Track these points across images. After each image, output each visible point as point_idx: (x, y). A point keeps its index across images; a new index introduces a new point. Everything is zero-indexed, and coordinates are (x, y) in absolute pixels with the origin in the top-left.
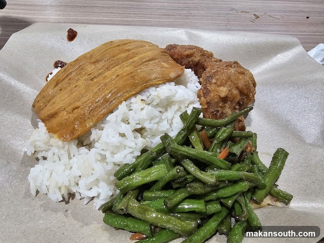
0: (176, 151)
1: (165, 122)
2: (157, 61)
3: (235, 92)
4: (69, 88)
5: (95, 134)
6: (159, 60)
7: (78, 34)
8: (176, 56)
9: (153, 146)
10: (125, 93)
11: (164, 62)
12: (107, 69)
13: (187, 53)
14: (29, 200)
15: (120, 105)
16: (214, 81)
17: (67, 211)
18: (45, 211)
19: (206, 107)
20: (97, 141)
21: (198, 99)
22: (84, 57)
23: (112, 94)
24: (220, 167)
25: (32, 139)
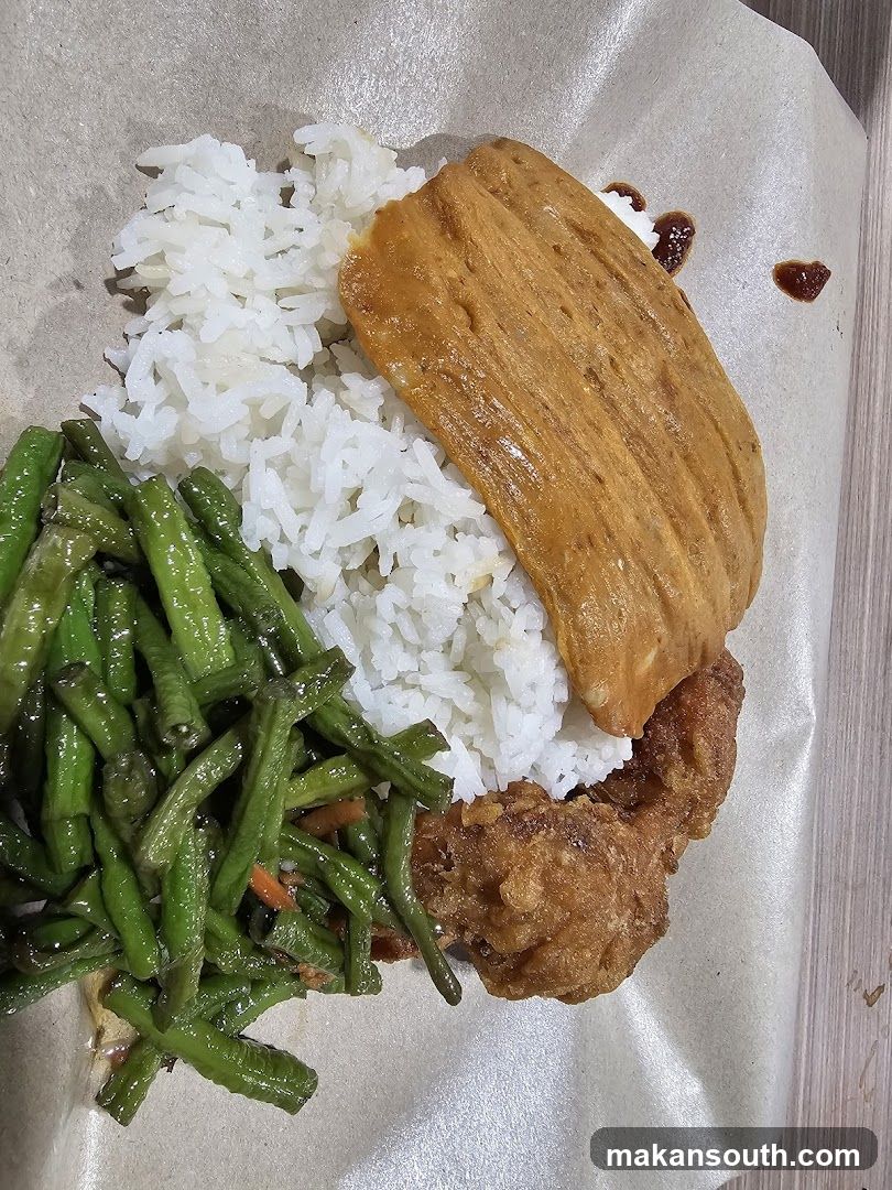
0: (267, 716)
1: (404, 663)
2: (662, 630)
3: (523, 937)
4: (560, 285)
5: (364, 391)
6: (665, 640)
7: (804, 304)
8: (687, 698)
9: (311, 618)
10: (521, 512)
11: (661, 659)
12: (632, 436)
13: (702, 745)
14: (123, 141)
15: (470, 492)
16: (567, 857)
17: (79, 286)
18: (80, 204)
19: (465, 822)
20: (338, 401)
21: (504, 788)
22: (695, 340)
23: (518, 460)
24: (218, 872)
25: (358, 145)
